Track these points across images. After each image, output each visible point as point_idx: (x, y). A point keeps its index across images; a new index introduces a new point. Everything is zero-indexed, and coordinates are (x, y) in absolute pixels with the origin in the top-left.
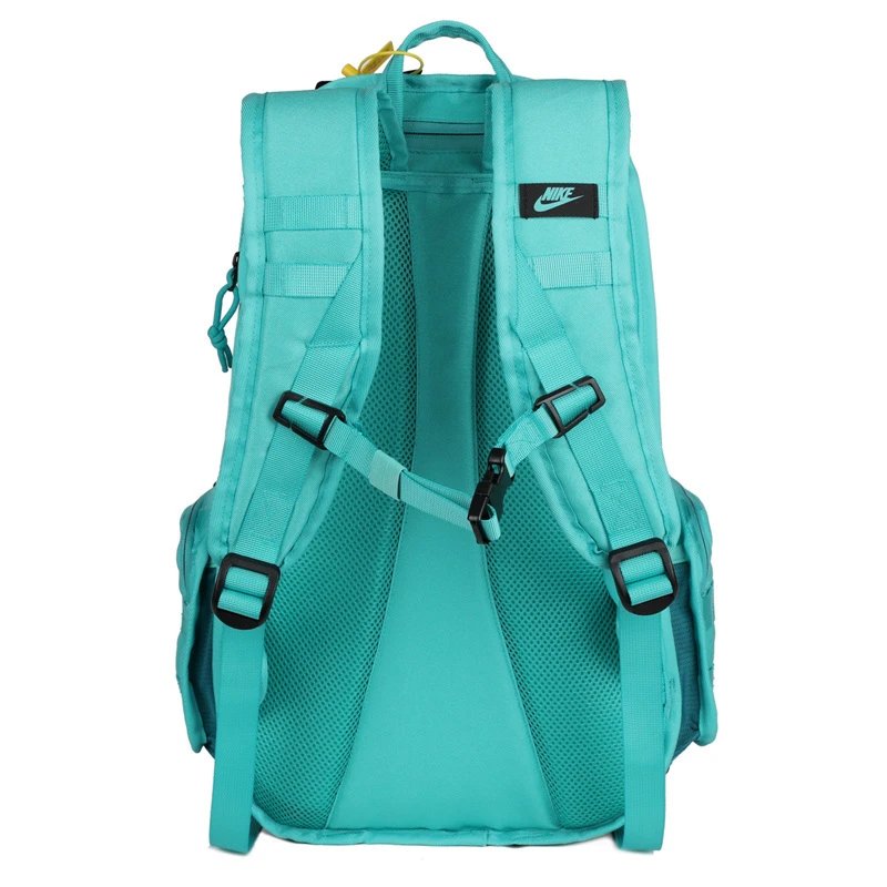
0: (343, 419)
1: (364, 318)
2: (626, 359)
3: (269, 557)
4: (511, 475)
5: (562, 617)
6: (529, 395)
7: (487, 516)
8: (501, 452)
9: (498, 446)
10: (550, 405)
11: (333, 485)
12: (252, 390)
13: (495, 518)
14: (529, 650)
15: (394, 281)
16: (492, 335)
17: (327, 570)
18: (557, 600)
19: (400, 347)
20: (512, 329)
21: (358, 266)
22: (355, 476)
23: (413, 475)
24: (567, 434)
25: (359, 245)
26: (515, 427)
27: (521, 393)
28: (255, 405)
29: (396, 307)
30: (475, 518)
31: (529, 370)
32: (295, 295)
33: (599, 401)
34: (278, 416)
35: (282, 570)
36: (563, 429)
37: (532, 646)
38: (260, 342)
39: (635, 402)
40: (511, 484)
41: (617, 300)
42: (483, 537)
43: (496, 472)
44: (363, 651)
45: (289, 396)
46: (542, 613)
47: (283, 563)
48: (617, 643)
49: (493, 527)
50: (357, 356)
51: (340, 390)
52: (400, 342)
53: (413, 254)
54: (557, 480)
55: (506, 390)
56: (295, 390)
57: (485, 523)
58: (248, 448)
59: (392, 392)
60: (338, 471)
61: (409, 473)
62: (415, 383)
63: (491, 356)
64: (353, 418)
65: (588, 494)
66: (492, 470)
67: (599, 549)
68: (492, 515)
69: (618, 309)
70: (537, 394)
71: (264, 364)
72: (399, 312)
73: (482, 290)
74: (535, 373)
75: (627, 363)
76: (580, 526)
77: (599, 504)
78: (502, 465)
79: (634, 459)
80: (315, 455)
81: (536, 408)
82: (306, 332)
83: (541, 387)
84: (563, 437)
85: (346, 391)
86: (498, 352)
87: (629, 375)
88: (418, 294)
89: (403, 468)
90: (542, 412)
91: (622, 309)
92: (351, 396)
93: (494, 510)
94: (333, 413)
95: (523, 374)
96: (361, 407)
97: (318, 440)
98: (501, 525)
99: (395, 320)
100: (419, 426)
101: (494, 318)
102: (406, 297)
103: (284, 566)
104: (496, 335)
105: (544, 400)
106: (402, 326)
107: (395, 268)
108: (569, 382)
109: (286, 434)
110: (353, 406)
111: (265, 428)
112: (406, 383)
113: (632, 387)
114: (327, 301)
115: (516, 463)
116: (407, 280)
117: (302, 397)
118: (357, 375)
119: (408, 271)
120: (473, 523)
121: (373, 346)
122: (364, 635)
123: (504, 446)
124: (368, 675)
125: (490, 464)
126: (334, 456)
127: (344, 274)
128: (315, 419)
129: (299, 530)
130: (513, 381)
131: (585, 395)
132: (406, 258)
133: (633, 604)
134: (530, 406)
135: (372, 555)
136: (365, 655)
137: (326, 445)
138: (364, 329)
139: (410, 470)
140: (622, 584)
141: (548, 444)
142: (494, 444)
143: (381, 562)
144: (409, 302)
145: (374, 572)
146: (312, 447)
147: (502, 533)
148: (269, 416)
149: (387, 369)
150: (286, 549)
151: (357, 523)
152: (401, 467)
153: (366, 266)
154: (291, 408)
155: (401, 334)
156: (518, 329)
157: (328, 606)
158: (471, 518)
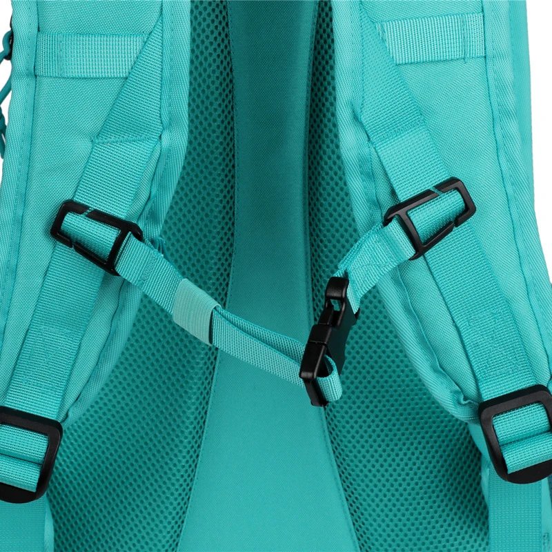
0: (139, 236)
1: (165, 104)
2: (502, 153)
3: (49, 411)
4: (355, 311)
5: (414, 464)
6: (377, 204)
7: (325, 372)
8: (342, 283)
9: (338, 274)
10: (404, 217)
11: (129, 316)
12: (24, 199)
13: (335, 373)
14: (373, 505)
15: (207, 48)
16: (330, 125)
17: (127, 409)
18: (408, 443)
19: (214, 132)
20: (356, 118)
21: (156, 35)
22: (154, 308)
23: (228, 314)
24: (427, 254)
25: (158, 9)
26: (360, 247)
27: (368, 201)
28: (27, 219)
29: (209, 81)
30: (309, 375)
31: (379, 172)
32: (76, 75)
33: (468, 209)
34: (57, 232)
35: (64, 426)
36: (421, 247)
37: (377, 500)
38: (32, 137)
39: (514, 210)
40: (355, 323)
41: (491, 75)
42: (319, 398)
43: (336, 307)
44: (171, 508)
45: (71, 206)
46: (389, 459)
47: (67, 415)
48: (486, 507)
49: (333, 385)
50: (157, 155)
51: (136, 196)
52: (214, 125)
53: (229, 12)
54: (412, 312)
55: (347, 194)
56: (77, 199)
57: (322, 381)
58: (20, 271)
59: (205, 188)
60: (134, 302)
61: (224, 312)
62: (233, 177)
63: (328, 141)
64: (153, 231)
65: (453, 329)
66: (331, 306)
67: (465, 399)
68: (332, 369)
69: (493, 89)
70: (388, 203)
71: (38, 166)
72: (213, 87)
73: (316, 58)
74: (386, 174)
75: (503, 160)
76: (442, 370)
77: (466, 341)
78: (344, 300)
79: (512, 283)
80: (105, 282)
81: (386, 222)
82: (91, 123)
83: (393, 193)
84: (421, 258)
85: (144, 198)
86: (338, 147)
87: (506, 176)
88: (235, 64)
89: (215, 304)
90: (394, 226)
91: (497, 87)
92: (149, 205)
93: (333, 364)
94: (126, 228)
95: (370, 176)
96: (163, 216)
97: (108, 263)
98: (343, 383)
99: (208, 98)
100: (238, 229)
101: (332, 104)
102: (222, 68)
103: (69, 420)
104: (335, 125)
105: (397, 211)
106: (216, 105)
107: (208, 32)
108: (430, 187)
109: (67, 255)
110: (153, 217)
111: (41, 247)
112: (223, 176)
113: (510, 190)
114: (118, 83)
115: (360, 294)
116: (222, 47)
117: (87, 208)
118: (157, 178)
119: (223, 35)
120: (306, 381)
121: (178, 140)
122: (173, 489)
123: (346, 274)
124: (178, 536)
125: (328, 298)
126: (129, 283)
127: (139, 46)
128: (104, 236)
129: (86, 375)
130: (357, 186)
131: (451, 203)
132: (220, 18)
133: (510, 472)
134: (379, 217)
135: (181, 391)
136: (174, 513)
137: (119, 269)
138: (165, 119)
139: (224, 306)
140: (494, 443)
141: (402, 268)
142: (333, 272)
143: (193, 400)
144: (225, 74)
145: (184, 412)
146: (101, 272)
147: (344, 392)
148: (46, 232)
149: (198, 160)
150: (70, 399)
151: (163, 352)
152: (213, 303)
153: (167, 35)
154: (73, 222)
155: (215, 115)
156: (363, 119)
157: (128, 453)
158: (304, 374)
